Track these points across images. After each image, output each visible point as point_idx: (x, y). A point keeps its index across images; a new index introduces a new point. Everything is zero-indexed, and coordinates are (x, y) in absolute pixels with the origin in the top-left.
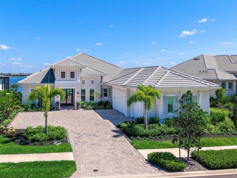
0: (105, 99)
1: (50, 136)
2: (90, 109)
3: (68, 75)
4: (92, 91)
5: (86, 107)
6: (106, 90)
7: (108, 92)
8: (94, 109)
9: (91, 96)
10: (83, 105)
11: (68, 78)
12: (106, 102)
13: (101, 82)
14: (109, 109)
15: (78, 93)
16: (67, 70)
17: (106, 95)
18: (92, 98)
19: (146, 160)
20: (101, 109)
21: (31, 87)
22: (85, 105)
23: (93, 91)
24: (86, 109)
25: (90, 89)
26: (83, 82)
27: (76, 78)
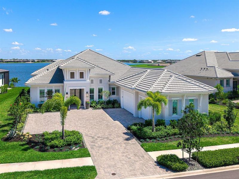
0: (113, 97)
1: (68, 142)
2: (99, 108)
3: (77, 76)
4: (100, 91)
5: (94, 106)
6: (113, 89)
7: (116, 91)
8: (103, 108)
9: (99, 95)
10: (92, 104)
11: (77, 78)
12: (114, 100)
13: (109, 81)
14: (117, 108)
15: (87, 92)
16: (76, 71)
17: (114, 93)
18: (100, 97)
19: (155, 162)
20: (110, 108)
21: (39, 87)
22: (94, 105)
23: (102, 89)
24: (95, 109)
25: (98, 88)
26: (92, 82)
27: (85, 78)
